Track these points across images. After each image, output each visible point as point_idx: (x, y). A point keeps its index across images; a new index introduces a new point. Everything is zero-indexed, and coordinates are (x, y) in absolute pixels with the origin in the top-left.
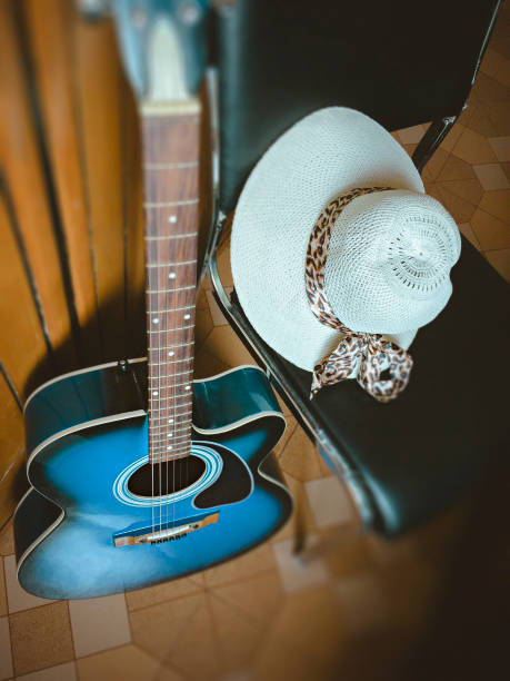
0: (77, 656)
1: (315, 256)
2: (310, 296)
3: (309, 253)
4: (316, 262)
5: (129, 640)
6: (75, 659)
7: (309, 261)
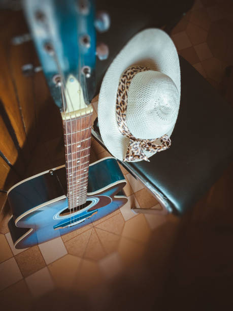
0: (47, 264)
1: (121, 106)
2: (118, 123)
3: (117, 103)
4: (122, 108)
5: (67, 253)
6: (46, 266)
7: (118, 107)
